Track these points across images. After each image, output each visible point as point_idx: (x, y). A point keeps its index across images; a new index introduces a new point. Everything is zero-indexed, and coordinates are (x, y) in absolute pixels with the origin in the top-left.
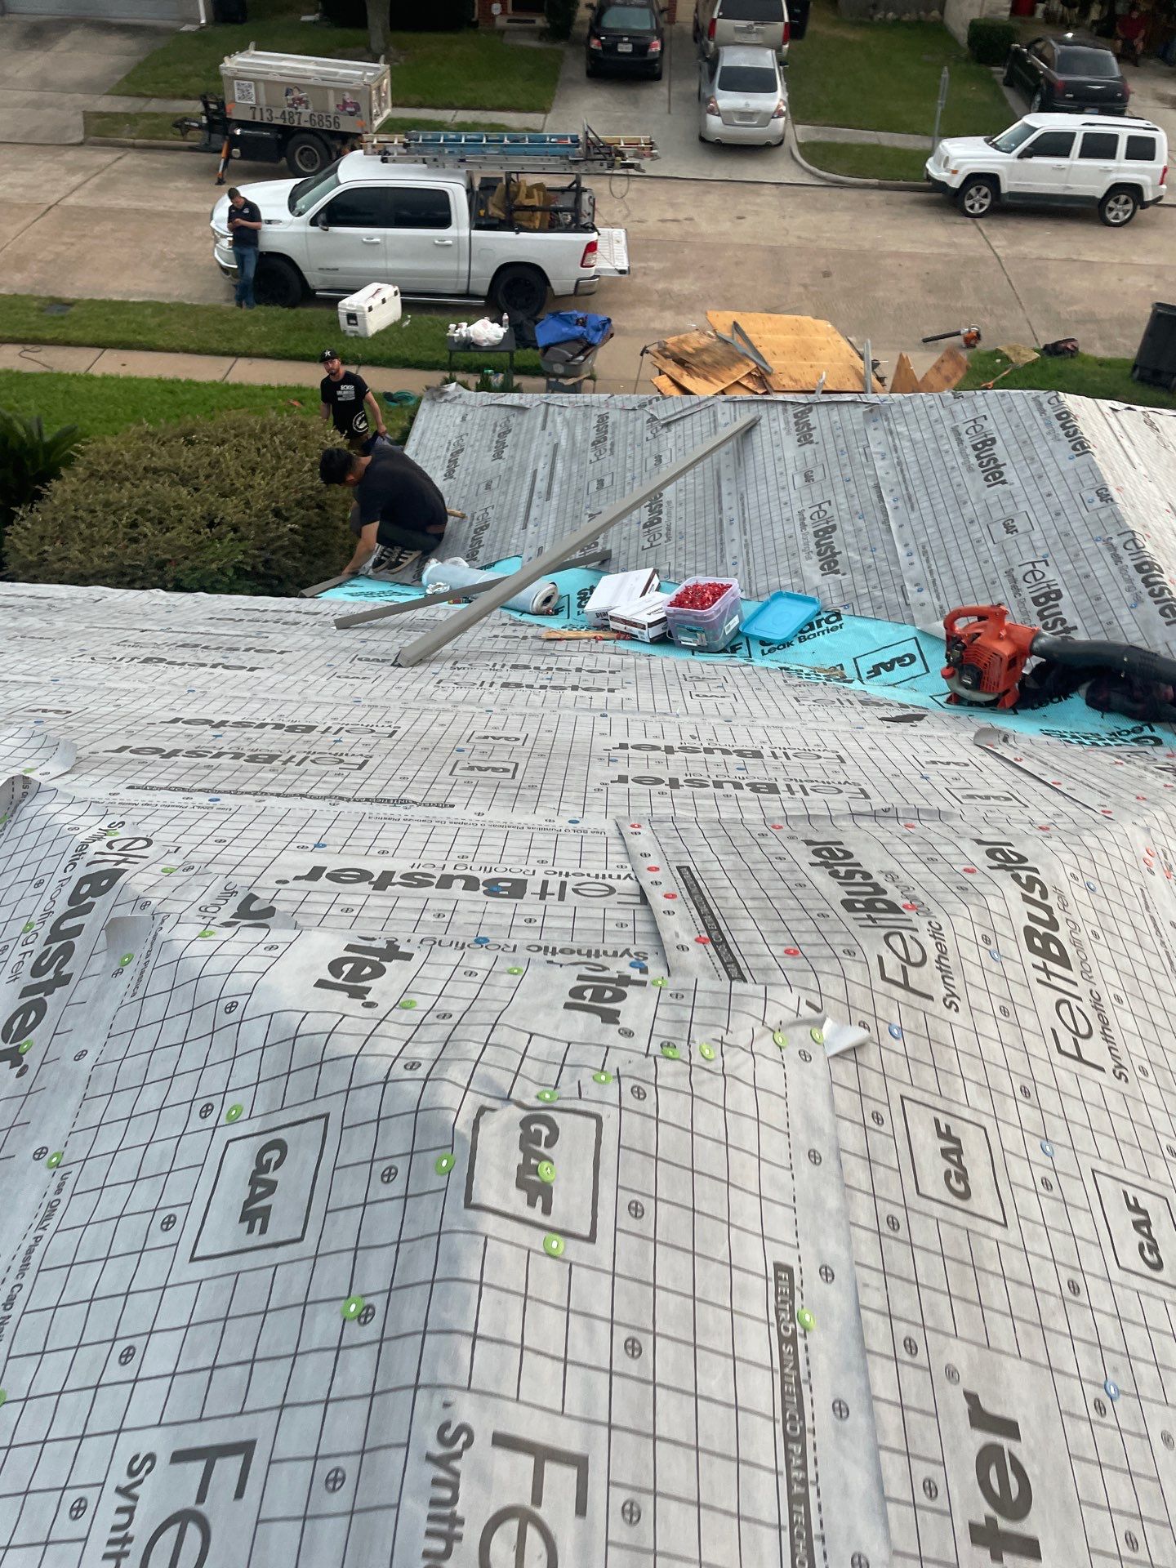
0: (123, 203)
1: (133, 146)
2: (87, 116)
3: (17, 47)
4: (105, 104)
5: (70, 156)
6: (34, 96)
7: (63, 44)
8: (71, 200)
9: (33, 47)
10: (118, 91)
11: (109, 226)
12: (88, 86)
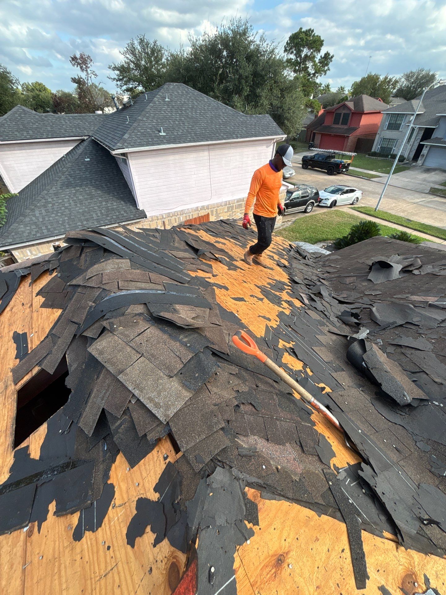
0: (432, 206)
1: (439, 196)
2: (431, 188)
3: (422, 172)
4: (437, 187)
5: (424, 195)
6: (421, 182)
7: (433, 173)
8: (420, 203)
9: (426, 173)
10: (441, 184)
11: (426, 209)
12: (435, 182)
